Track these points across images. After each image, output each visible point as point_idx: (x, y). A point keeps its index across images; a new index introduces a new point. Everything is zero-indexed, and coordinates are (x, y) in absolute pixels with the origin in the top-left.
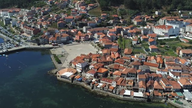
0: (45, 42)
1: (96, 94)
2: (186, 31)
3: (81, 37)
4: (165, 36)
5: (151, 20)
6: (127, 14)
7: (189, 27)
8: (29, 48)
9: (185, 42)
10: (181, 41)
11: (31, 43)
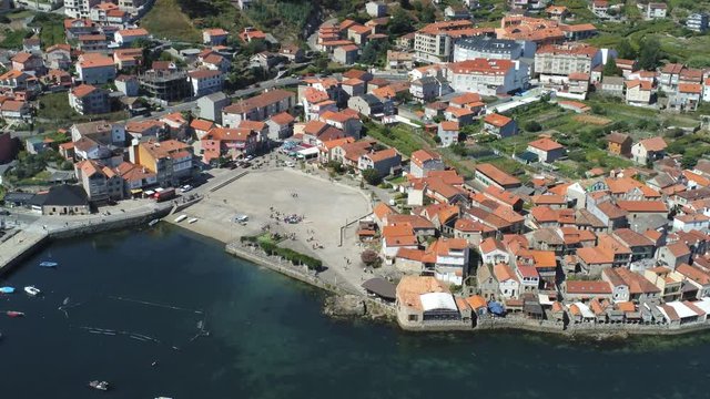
0: (111, 191)
1: (593, 341)
2: (536, 70)
3: (228, 145)
4: (501, 98)
5: (379, 39)
6: (278, 22)
7: (546, 57)
8: (70, 231)
9: (578, 111)
10: (563, 110)
11: (49, 208)
